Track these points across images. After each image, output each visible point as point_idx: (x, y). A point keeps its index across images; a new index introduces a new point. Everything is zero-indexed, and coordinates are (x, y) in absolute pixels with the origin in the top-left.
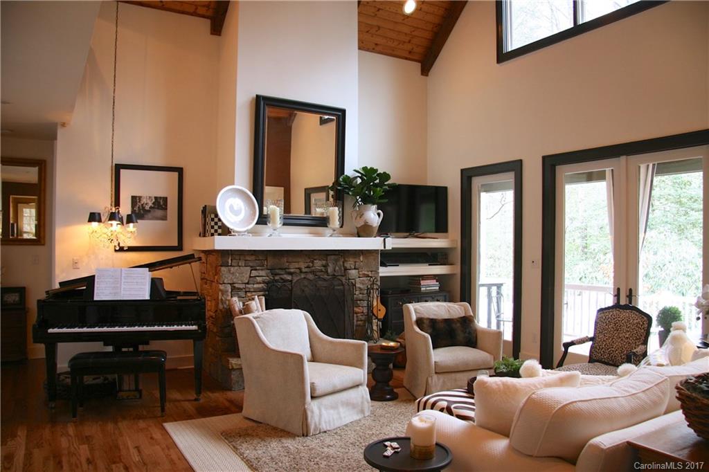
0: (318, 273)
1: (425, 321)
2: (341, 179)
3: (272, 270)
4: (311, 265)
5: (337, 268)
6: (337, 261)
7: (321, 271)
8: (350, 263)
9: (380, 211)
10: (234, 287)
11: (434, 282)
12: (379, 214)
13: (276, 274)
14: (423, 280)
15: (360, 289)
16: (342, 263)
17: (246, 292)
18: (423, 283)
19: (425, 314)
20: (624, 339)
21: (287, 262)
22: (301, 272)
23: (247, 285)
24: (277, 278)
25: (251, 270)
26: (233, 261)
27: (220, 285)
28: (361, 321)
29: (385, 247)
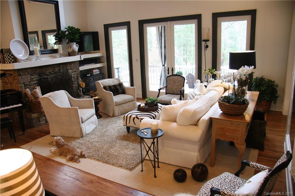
0: (57, 73)
1: (107, 87)
2: (60, 32)
3: (40, 75)
4: (54, 70)
5: (64, 70)
6: (63, 67)
7: (58, 72)
8: (69, 67)
9: (77, 45)
10: (25, 84)
11: (97, 70)
12: (77, 46)
13: (41, 76)
14: (94, 70)
15: (74, 77)
16: (65, 68)
17: (30, 85)
18: (94, 71)
19: (105, 84)
20: (177, 86)
21: (45, 70)
22: (51, 74)
23: (30, 83)
24: (41, 78)
25: (31, 76)
26: (23, 73)
27: (19, 85)
28: (75, 89)
29: (81, 59)
